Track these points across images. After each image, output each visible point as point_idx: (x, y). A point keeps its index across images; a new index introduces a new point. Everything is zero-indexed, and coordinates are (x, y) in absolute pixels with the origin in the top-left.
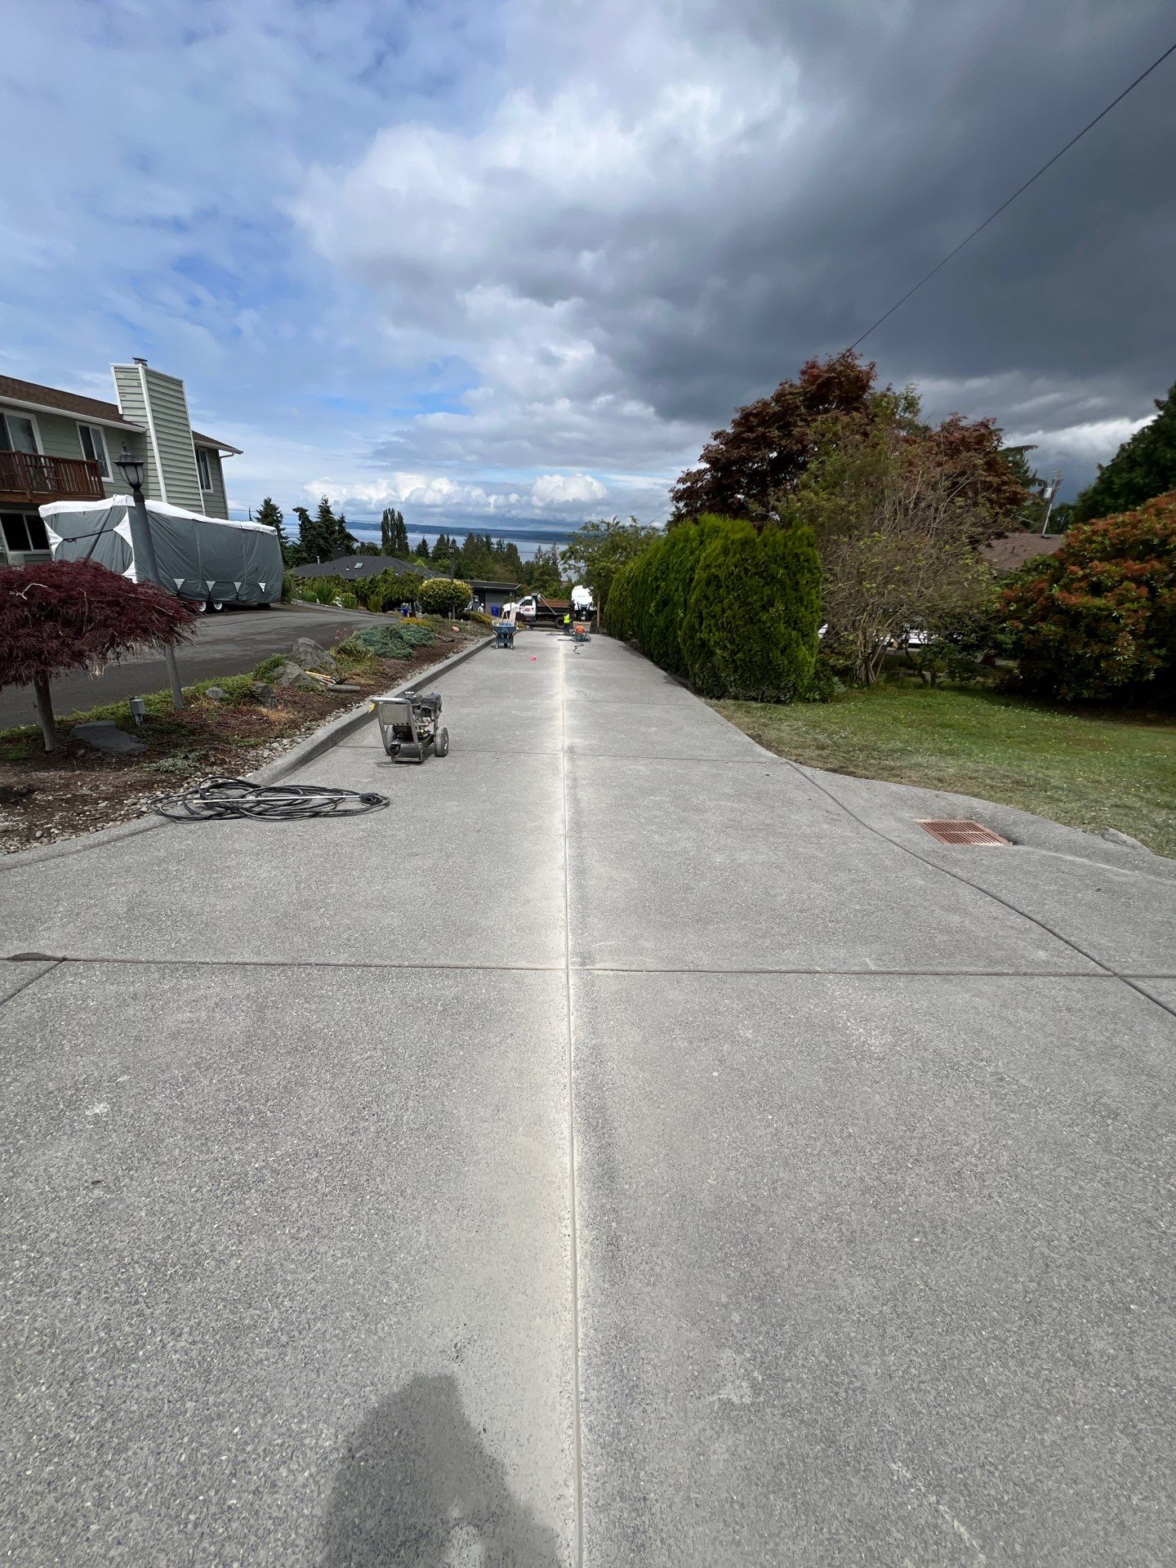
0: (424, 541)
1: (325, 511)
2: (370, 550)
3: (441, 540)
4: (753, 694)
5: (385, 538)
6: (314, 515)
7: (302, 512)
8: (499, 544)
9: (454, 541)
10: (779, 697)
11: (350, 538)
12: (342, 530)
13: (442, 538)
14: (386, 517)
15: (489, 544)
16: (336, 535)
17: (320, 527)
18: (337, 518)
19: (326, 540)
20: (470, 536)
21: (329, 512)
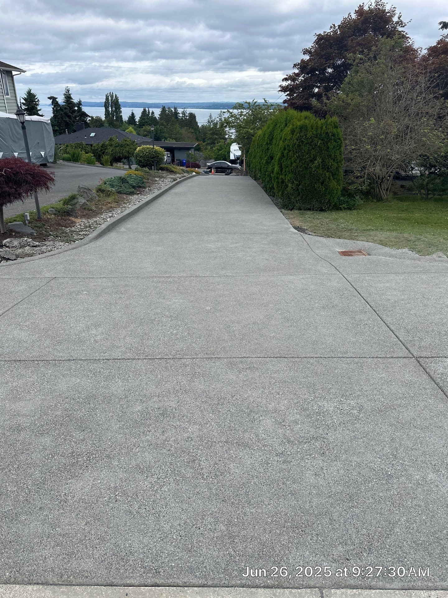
0: (133, 114)
1: (68, 97)
2: (97, 122)
3: (144, 112)
4: (309, 207)
5: (107, 113)
6: (61, 100)
7: (54, 99)
8: (183, 113)
9: (153, 113)
10: (322, 208)
11: (85, 115)
12: (80, 109)
13: (145, 110)
14: (107, 99)
15: (176, 113)
16: (76, 114)
17: (66, 109)
18: (75, 100)
19: (69, 117)
20: (164, 108)
21: (70, 98)
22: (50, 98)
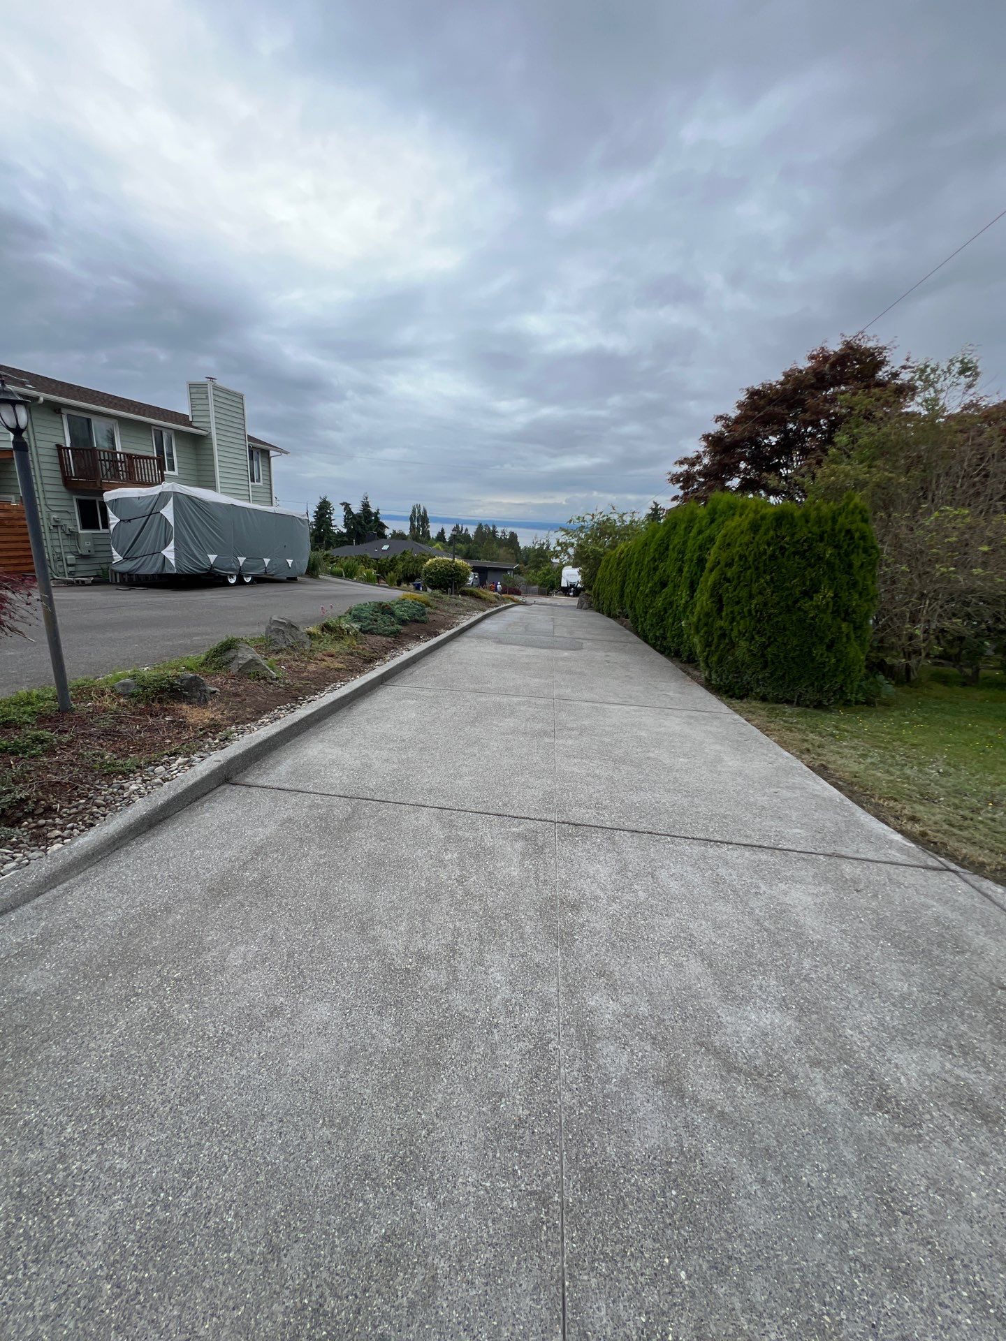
0: (443, 530)
1: (366, 506)
2: (398, 536)
3: (457, 528)
5: (412, 528)
6: (356, 509)
7: (347, 506)
8: (503, 532)
9: (467, 530)
11: (383, 526)
12: (377, 519)
13: (457, 527)
14: (414, 511)
15: (494, 532)
16: (372, 524)
17: (359, 517)
18: (373, 510)
19: (363, 527)
20: (480, 526)
21: (368, 506)
22: (342, 504)
